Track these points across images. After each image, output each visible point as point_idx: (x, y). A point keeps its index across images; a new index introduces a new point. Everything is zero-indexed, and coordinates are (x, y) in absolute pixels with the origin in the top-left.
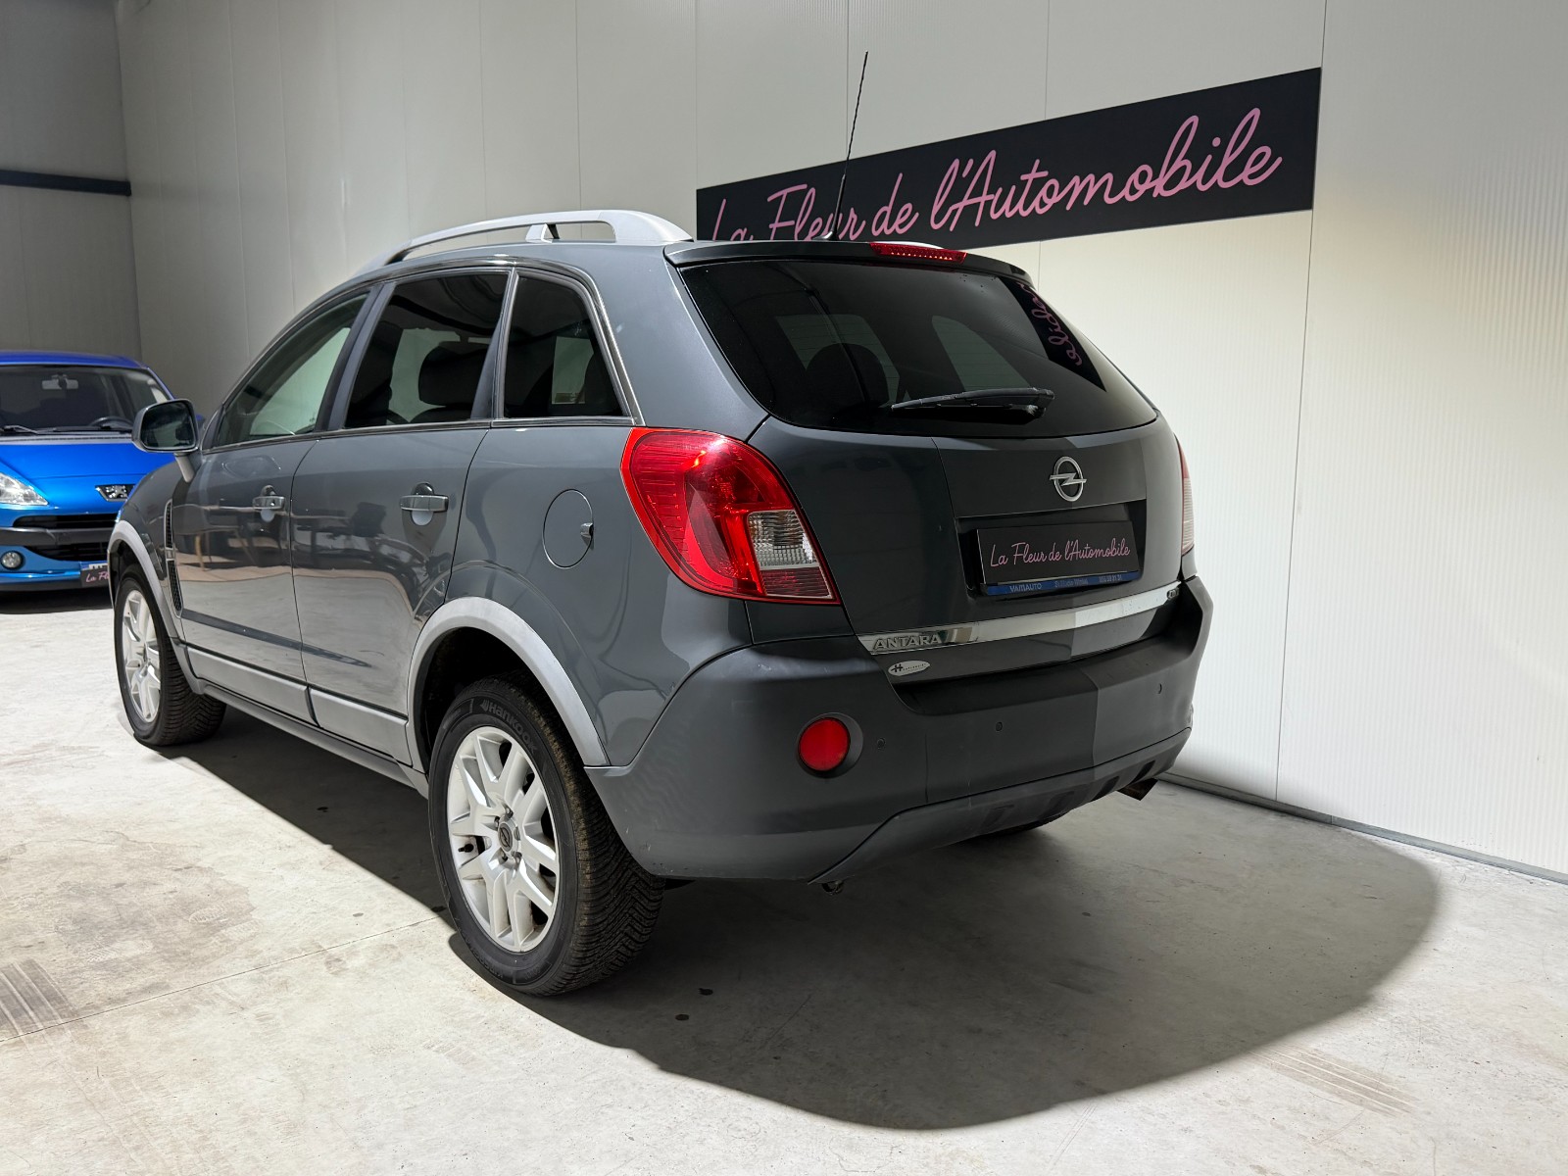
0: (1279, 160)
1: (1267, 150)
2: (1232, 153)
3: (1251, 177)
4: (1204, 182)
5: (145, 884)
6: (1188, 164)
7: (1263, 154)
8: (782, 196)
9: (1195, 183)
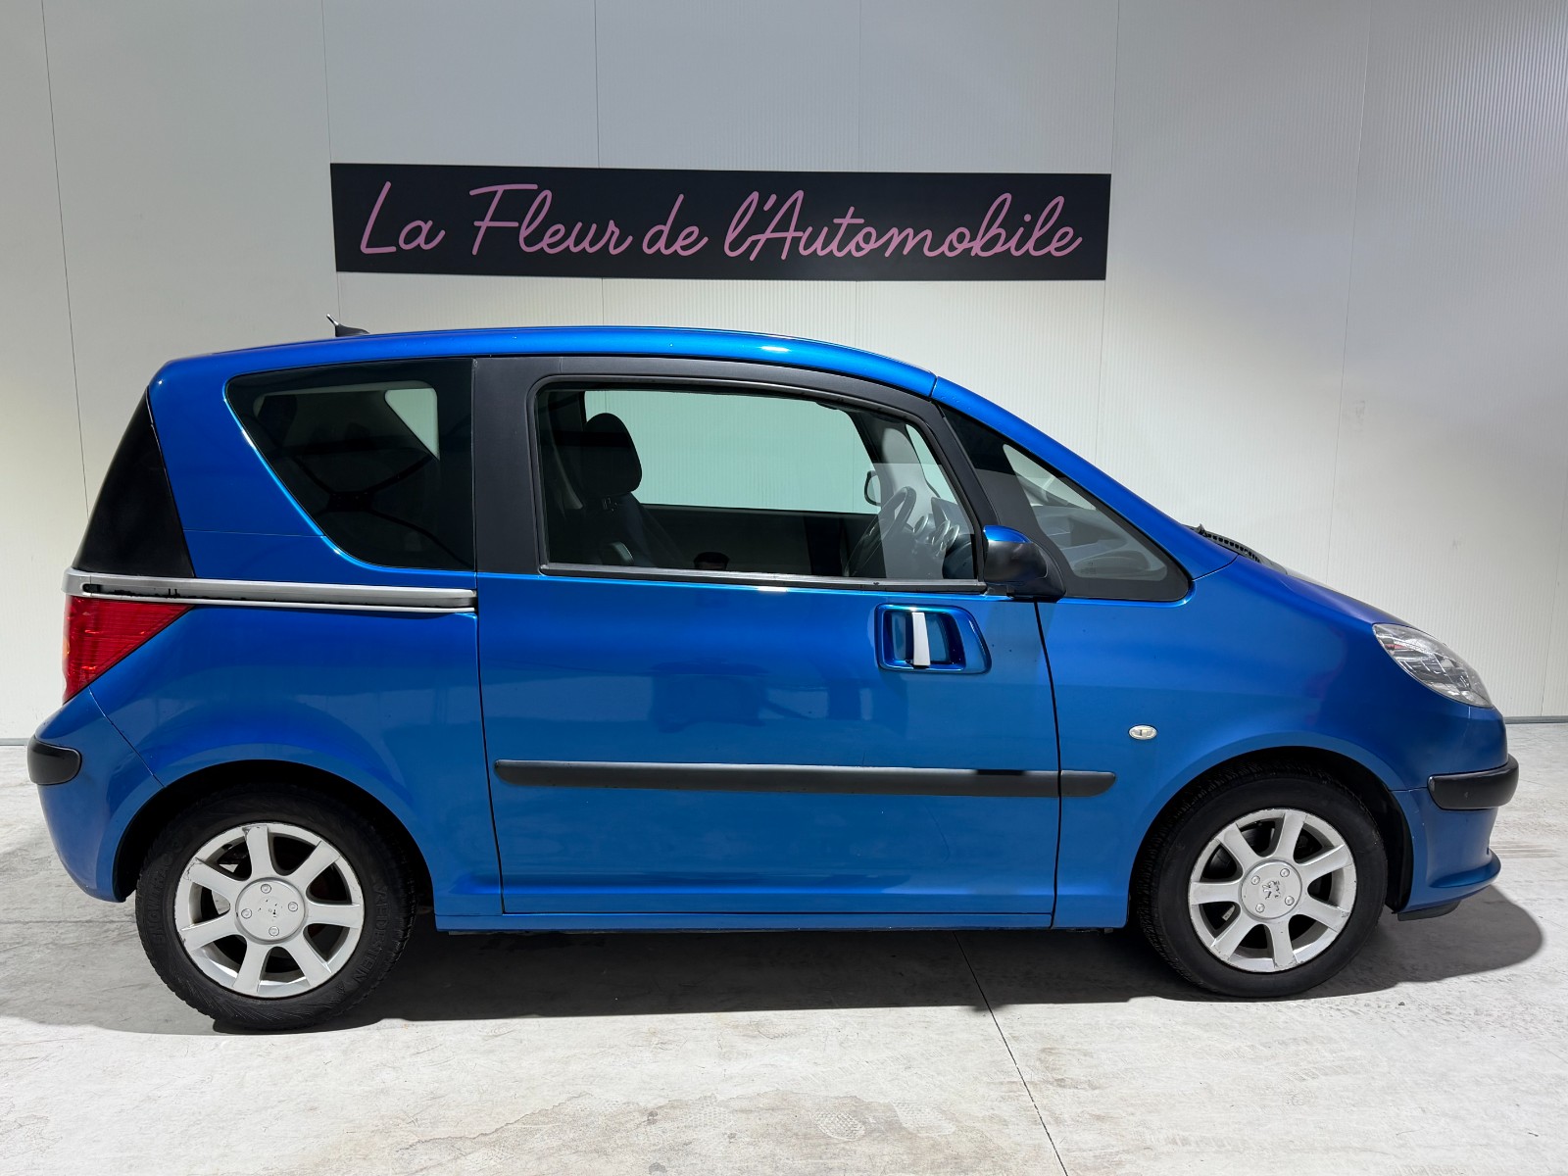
0: (1080, 240)
1: (1070, 230)
2: (1041, 228)
3: (1057, 249)
4: (1017, 249)
6: (1003, 232)
7: (1066, 233)
8: (496, 192)
9: (1009, 248)
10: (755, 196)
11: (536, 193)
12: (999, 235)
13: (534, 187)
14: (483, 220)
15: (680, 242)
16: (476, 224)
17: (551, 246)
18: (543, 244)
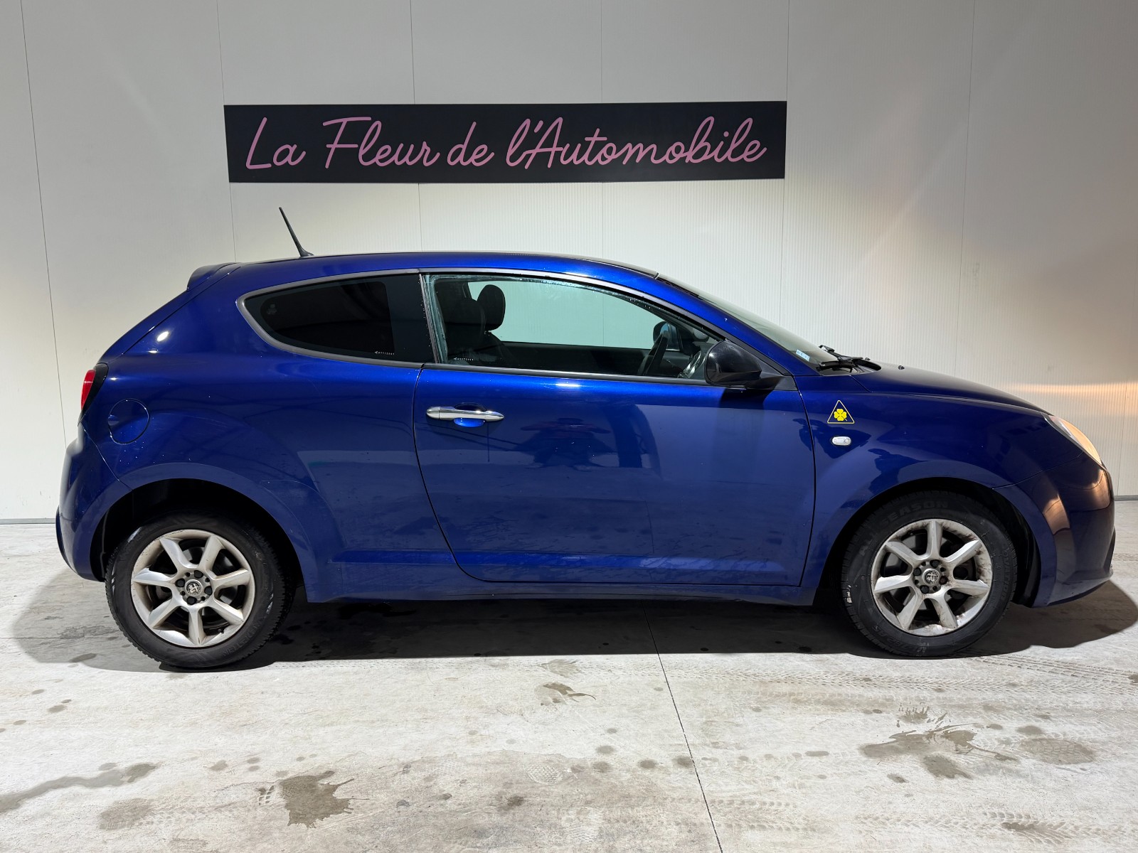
0: (765, 149)
1: (758, 143)
2: (736, 142)
3: (748, 157)
4: (719, 156)
6: (708, 145)
7: (755, 145)
8: (342, 123)
9: (714, 157)
10: (528, 122)
11: (370, 123)
12: (706, 147)
13: (369, 119)
14: (332, 144)
15: (474, 156)
16: (328, 146)
17: (381, 161)
18: (376, 160)
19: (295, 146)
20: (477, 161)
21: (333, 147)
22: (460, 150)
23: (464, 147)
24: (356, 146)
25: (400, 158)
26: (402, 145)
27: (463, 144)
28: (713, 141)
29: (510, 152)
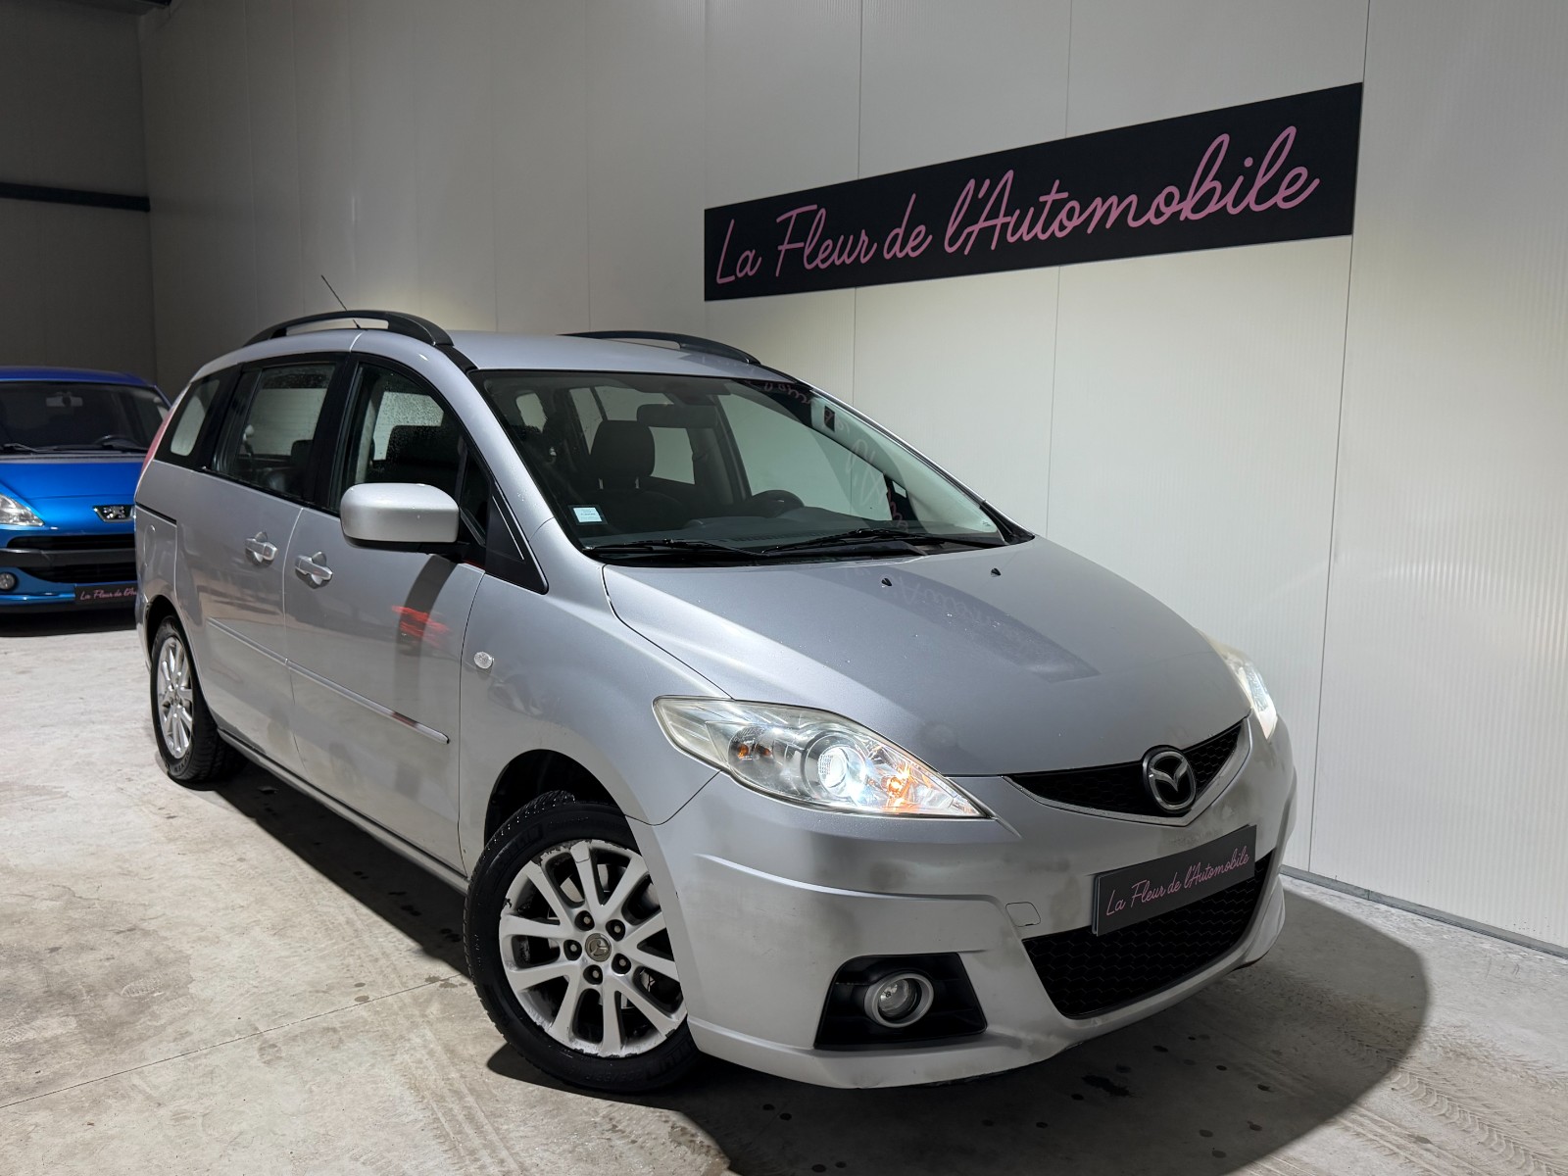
0: (1316, 182)
1: (1303, 171)
2: (1265, 174)
3: (1286, 199)
4: (1235, 205)
5: (83, 948)
6: (1218, 185)
7: (1299, 176)
8: (791, 217)
9: (1225, 205)
10: (972, 183)
11: (817, 211)
12: (1214, 189)
13: (815, 207)
14: (782, 244)
15: (911, 244)
16: (780, 248)
17: (824, 261)
18: (818, 261)
19: (754, 251)
20: (914, 249)
21: (783, 248)
22: (897, 234)
23: (900, 231)
24: (801, 245)
25: (839, 257)
26: (842, 237)
27: (900, 227)
28: (1226, 178)
29: (950, 231)
